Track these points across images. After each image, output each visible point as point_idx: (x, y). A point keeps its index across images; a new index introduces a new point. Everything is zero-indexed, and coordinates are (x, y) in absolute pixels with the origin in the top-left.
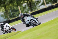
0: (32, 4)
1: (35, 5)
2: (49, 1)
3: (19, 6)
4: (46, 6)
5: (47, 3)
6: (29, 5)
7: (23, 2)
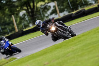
0: (36, 12)
1: (40, 14)
2: (65, 7)
3: (13, 16)
4: (59, 16)
5: (61, 11)
6: (31, 14)
7: (21, 9)
